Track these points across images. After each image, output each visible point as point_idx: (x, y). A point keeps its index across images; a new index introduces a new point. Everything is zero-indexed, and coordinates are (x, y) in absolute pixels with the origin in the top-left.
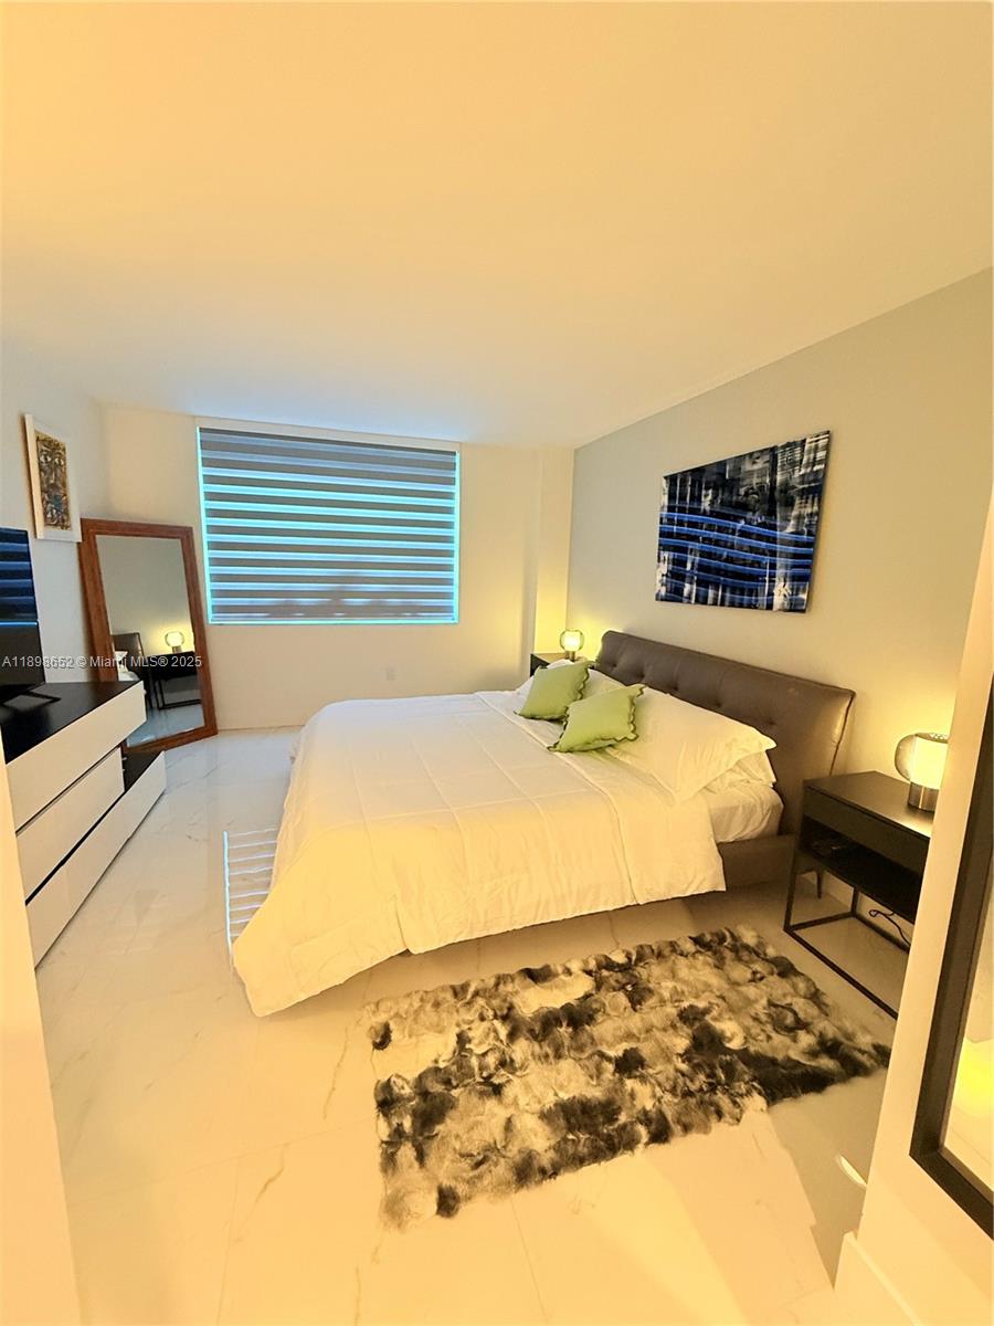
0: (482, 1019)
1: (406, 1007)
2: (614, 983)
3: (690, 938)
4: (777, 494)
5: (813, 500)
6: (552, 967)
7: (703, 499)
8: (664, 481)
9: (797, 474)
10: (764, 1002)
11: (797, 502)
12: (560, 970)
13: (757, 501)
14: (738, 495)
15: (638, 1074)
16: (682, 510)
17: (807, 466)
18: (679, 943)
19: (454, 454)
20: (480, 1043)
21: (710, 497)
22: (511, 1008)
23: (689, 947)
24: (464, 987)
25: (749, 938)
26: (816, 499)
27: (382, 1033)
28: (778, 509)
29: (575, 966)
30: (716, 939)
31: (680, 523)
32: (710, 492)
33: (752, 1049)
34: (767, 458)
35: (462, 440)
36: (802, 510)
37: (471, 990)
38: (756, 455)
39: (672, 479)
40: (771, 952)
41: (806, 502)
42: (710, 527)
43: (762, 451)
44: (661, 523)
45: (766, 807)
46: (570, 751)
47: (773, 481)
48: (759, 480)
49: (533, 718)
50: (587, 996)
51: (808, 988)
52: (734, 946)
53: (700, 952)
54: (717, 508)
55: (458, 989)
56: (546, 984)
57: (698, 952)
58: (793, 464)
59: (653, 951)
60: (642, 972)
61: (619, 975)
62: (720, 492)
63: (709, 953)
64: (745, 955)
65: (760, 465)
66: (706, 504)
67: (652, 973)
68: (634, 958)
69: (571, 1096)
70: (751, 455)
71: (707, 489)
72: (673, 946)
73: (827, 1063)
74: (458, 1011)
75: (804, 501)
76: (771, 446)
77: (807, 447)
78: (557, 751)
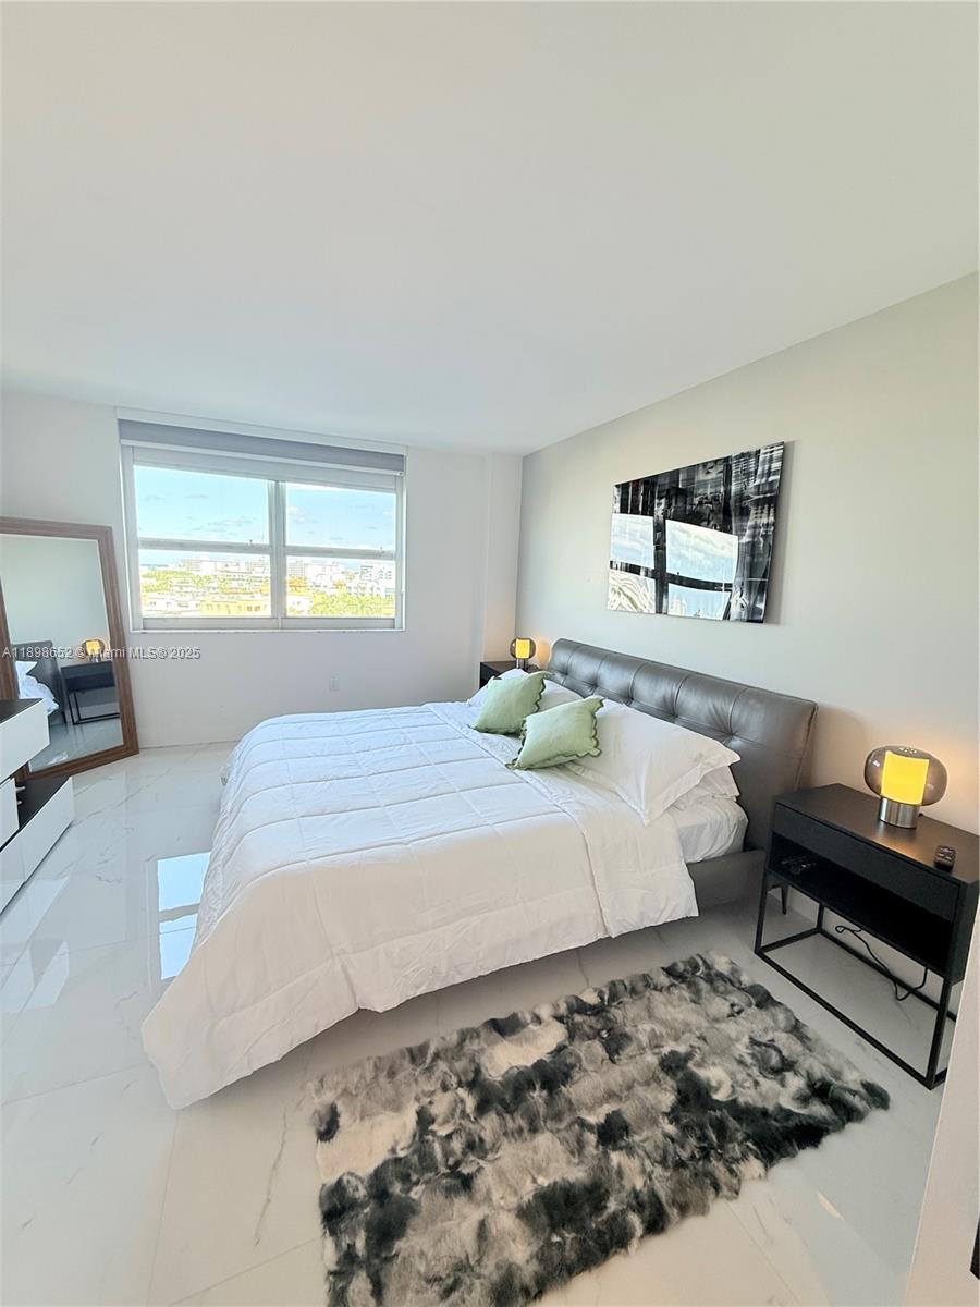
0: (445, 1088)
1: (356, 1080)
2: (586, 1029)
3: (663, 969)
4: (732, 502)
5: (769, 510)
6: (520, 1015)
7: (656, 509)
8: (616, 488)
9: (752, 484)
10: (746, 1040)
11: (753, 512)
12: (528, 1018)
13: (712, 511)
14: (692, 505)
15: (623, 1143)
17: (762, 475)
18: (653, 975)
19: (404, 457)
20: (446, 1121)
21: (663, 506)
22: (478, 1071)
23: (664, 980)
24: (423, 1049)
25: (721, 965)
26: (772, 510)
27: (327, 1118)
28: (733, 519)
29: (545, 1012)
30: (688, 968)
32: (663, 501)
33: (741, 1100)
34: (721, 468)
35: (411, 444)
36: (758, 521)
37: (432, 1050)
38: (709, 465)
40: (746, 979)
41: (762, 512)
43: (716, 461)
45: (732, 823)
46: (529, 768)
47: (727, 492)
48: (713, 490)
49: (489, 732)
50: (560, 1049)
51: (787, 1019)
52: (708, 975)
53: (675, 985)
55: (415, 1052)
56: (515, 1037)
57: (671, 985)
58: (747, 475)
59: (626, 988)
60: (616, 1013)
61: (593, 1019)
62: (674, 501)
63: (684, 985)
64: (721, 986)
65: (714, 474)
66: (658, 512)
67: (627, 1014)
68: (606, 997)
69: (552, 1181)
70: (705, 465)
71: (660, 498)
72: (646, 979)
73: (819, 1110)
74: (416, 1081)
75: (759, 511)
76: (726, 456)
77: (761, 459)
78: (516, 768)
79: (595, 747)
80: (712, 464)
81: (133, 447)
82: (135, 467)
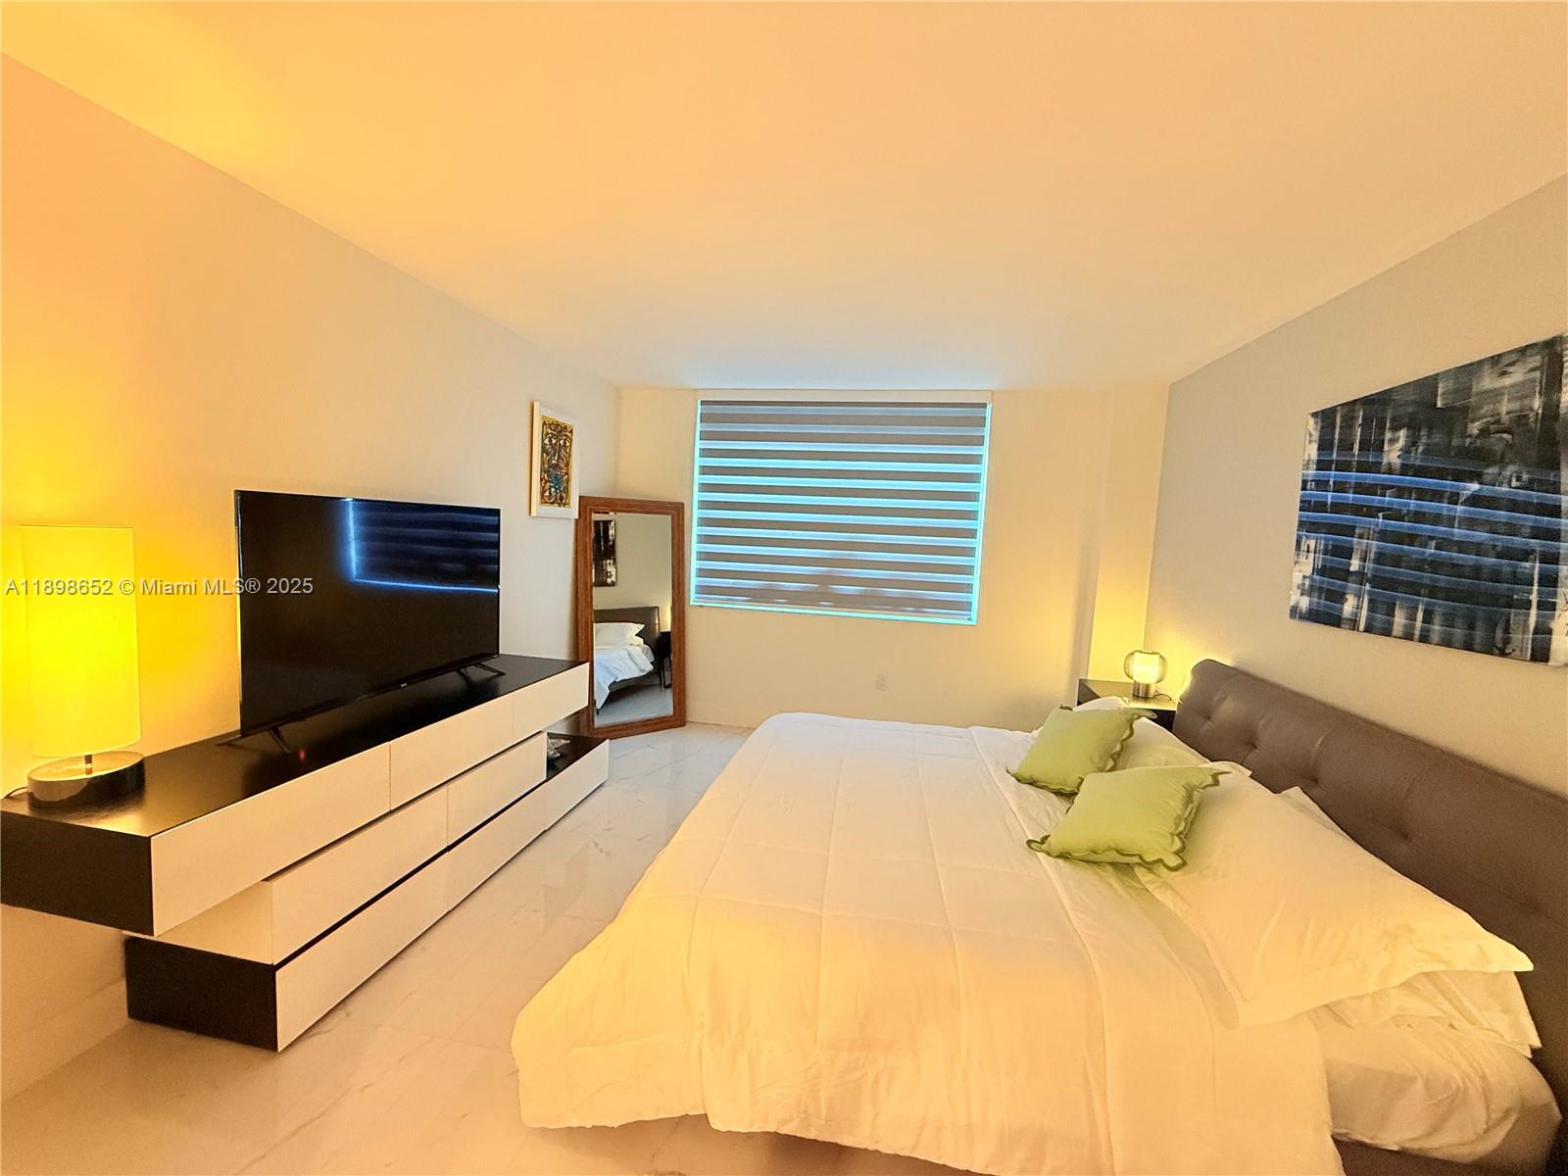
7: (1386, 447)
8: (1312, 421)
14: (1464, 435)
16: (1344, 466)
19: (984, 405)
21: (1401, 443)
31: (1340, 487)
32: (1402, 433)
34: (1534, 361)
35: (994, 388)
38: (1506, 360)
39: (1325, 417)
42: (1401, 491)
43: (1523, 350)
44: (1304, 488)
46: (1064, 856)
48: (1514, 406)
49: (1031, 784)
54: (1416, 459)
62: (1425, 432)
65: (1517, 376)
66: (1392, 455)
70: (1495, 360)
71: (1395, 429)
76: (1546, 338)
78: (1042, 851)
79: (1177, 853)
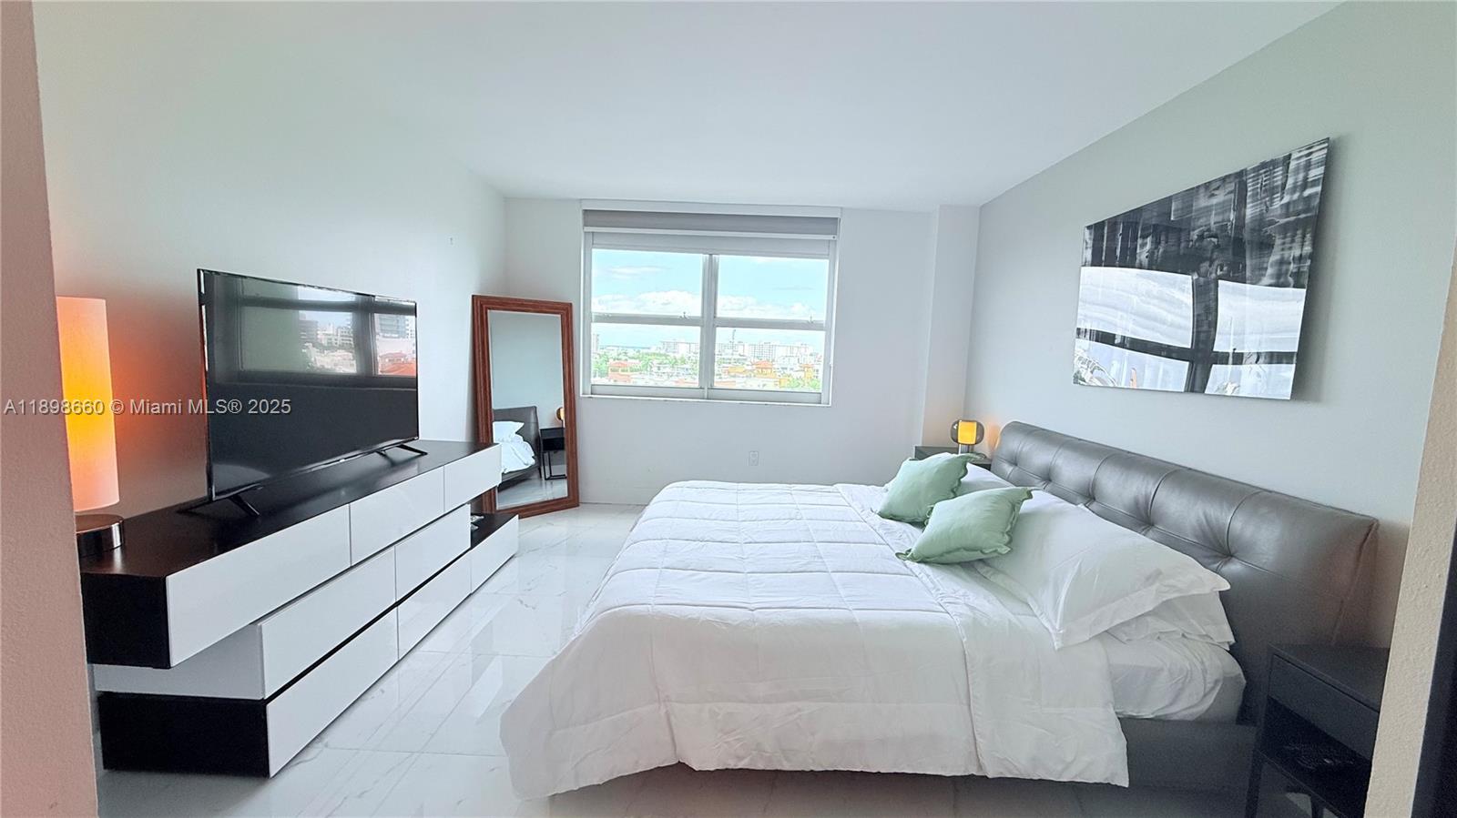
4: (1246, 234)
5: (1304, 237)
7: (1138, 251)
8: (1087, 232)
9: (1277, 204)
11: (1278, 242)
13: (1217, 247)
14: (1188, 239)
17: (1294, 190)
19: (838, 219)
21: (1148, 247)
26: (1309, 236)
28: (1247, 255)
32: (1149, 240)
35: (844, 204)
36: (1286, 254)
39: (1097, 228)
41: (1293, 241)
43: (1224, 179)
46: (924, 561)
54: (1158, 260)
58: (1271, 191)
65: (1220, 197)
66: (1142, 256)
71: (1144, 237)
75: (1288, 240)
76: (1238, 170)
77: (1293, 165)
78: (908, 559)
79: (1007, 544)
80: (1218, 184)
81: (593, 233)
82: (593, 250)
